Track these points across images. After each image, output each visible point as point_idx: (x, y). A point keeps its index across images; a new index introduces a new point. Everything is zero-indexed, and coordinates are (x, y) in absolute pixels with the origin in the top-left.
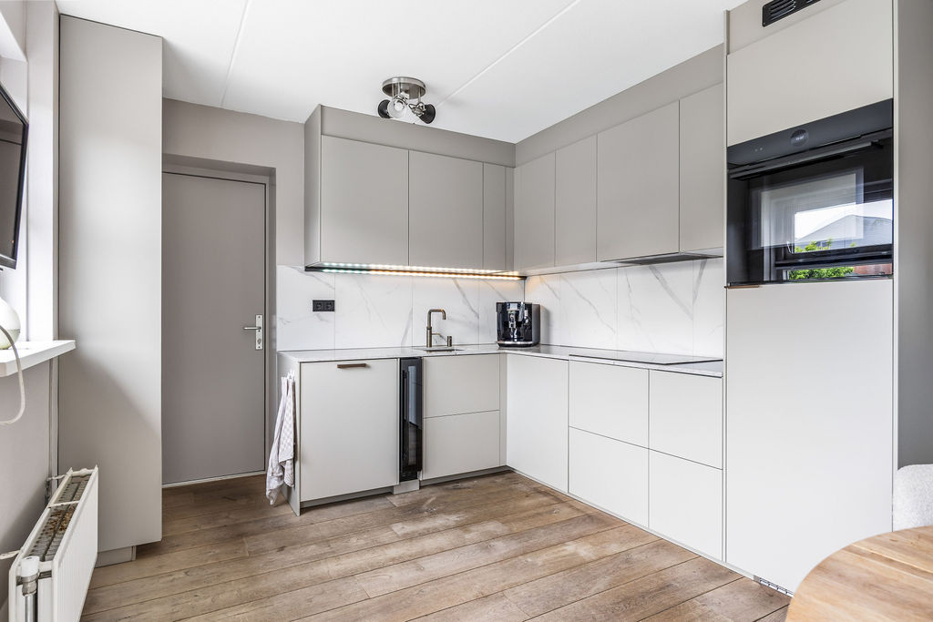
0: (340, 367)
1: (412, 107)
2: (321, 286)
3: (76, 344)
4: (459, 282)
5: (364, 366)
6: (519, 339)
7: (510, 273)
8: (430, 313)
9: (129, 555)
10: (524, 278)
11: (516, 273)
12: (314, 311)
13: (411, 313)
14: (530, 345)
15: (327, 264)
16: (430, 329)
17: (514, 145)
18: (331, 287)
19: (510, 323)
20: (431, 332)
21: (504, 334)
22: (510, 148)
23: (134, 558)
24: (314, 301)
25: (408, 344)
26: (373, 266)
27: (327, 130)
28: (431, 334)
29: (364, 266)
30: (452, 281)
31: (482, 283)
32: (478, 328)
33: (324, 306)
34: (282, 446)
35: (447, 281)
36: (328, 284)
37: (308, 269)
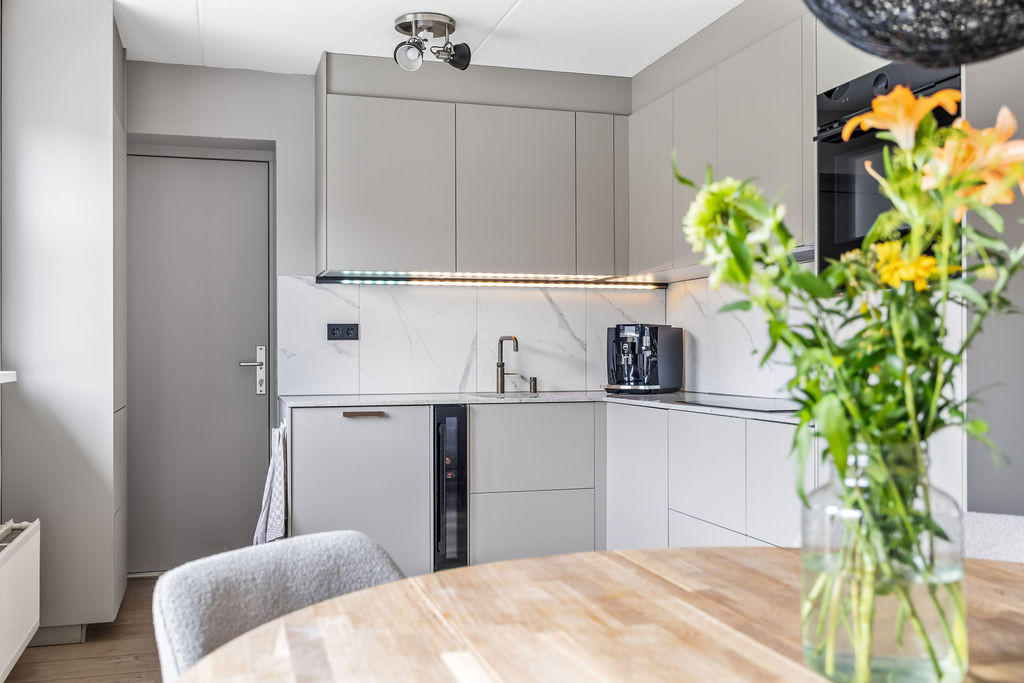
0: (346, 415)
1: (435, 50)
2: (340, 303)
3: (18, 375)
4: (552, 294)
5: (381, 415)
6: (637, 382)
7: (630, 279)
8: (501, 342)
9: (79, 635)
10: (663, 285)
11: (650, 278)
12: (329, 339)
13: (475, 342)
14: (656, 392)
15: (346, 273)
16: (501, 365)
17: (629, 80)
18: (353, 304)
19: (624, 358)
20: (503, 370)
21: (616, 375)
22: (624, 85)
23: (84, 641)
24: (329, 325)
25: (470, 388)
26: (414, 274)
27: (335, 87)
28: (503, 374)
29: (402, 274)
30: (540, 294)
31: (590, 295)
32: (585, 366)
33: (342, 332)
34: (270, 521)
35: (534, 293)
36: (348, 301)
37: (321, 280)
